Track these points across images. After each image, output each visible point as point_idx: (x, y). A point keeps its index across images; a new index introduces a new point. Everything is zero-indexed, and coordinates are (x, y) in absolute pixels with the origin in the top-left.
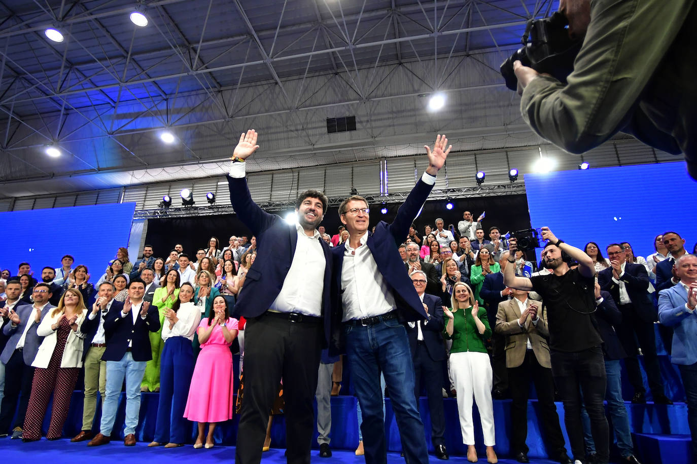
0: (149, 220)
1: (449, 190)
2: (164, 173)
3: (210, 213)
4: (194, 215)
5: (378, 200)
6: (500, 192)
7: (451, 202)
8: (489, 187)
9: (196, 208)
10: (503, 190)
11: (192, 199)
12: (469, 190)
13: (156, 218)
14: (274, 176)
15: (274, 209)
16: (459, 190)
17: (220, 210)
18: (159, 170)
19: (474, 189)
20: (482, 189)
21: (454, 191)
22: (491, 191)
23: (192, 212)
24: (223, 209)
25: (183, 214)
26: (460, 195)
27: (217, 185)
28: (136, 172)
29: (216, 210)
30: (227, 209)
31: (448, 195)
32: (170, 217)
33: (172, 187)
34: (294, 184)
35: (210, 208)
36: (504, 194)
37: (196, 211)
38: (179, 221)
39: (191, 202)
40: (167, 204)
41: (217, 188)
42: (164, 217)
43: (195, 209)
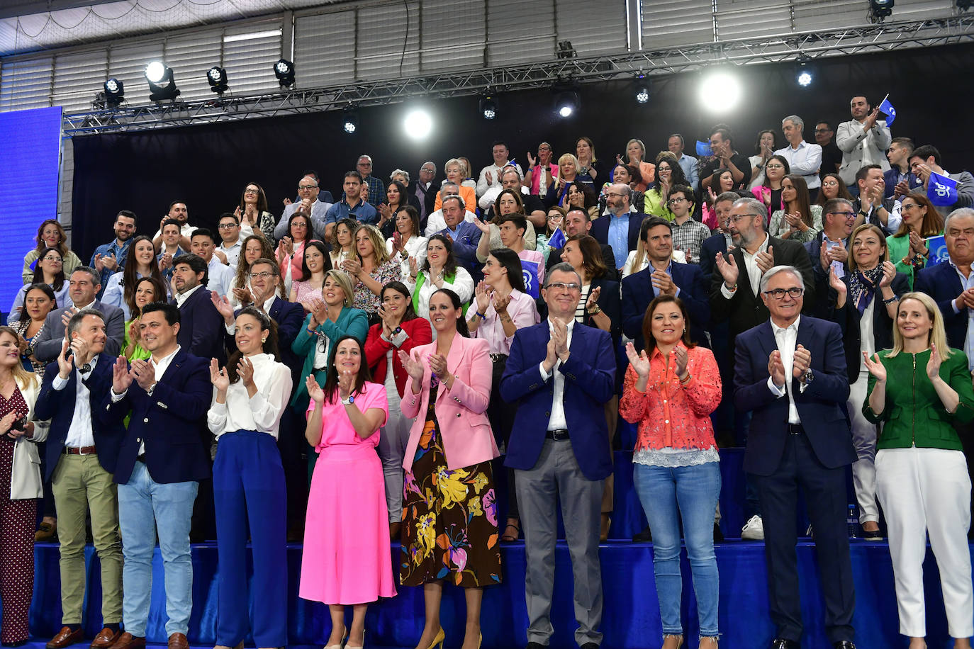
0: (74, 139)
1: (803, 37)
2: (91, 19)
3: (218, 116)
4: (180, 123)
5: (626, 69)
6: (932, 38)
7: (807, 69)
8: (903, 25)
9: (184, 106)
10: (939, 32)
11: (172, 85)
12: (852, 35)
13: (91, 133)
14: (362, 14)
15: (373, 101)
16: (828, 36)
17: (241, 108)
18: (81, 12)
19: (866, 32)
20: (886, 31)
21: (814, 38)
22: (909, 35)
23: (175, 115)
24: (249, 106)
25: (154, 122)
26: (831, 49)
27: (222, 44)
28: (25, 20)
29: (231, 109)
30: (257, 106)
31: (802, 50)
32: (124, 129)
33: (113, 53)
34: (412, 32)
35: (216, 104)
36: (942, 42)
37: (184, 114)
38: (145, 139)
39: (172, 91)
40: (113, 99)
41: (222, 51)
42: (110, 131)
43: (182, 109)
